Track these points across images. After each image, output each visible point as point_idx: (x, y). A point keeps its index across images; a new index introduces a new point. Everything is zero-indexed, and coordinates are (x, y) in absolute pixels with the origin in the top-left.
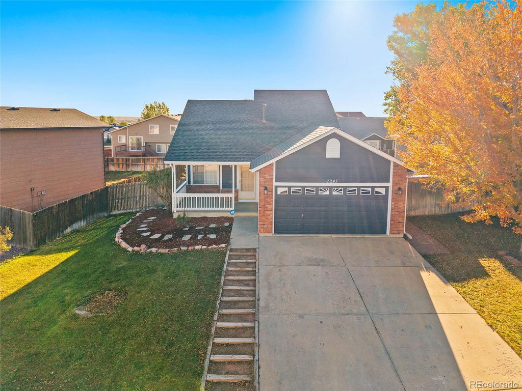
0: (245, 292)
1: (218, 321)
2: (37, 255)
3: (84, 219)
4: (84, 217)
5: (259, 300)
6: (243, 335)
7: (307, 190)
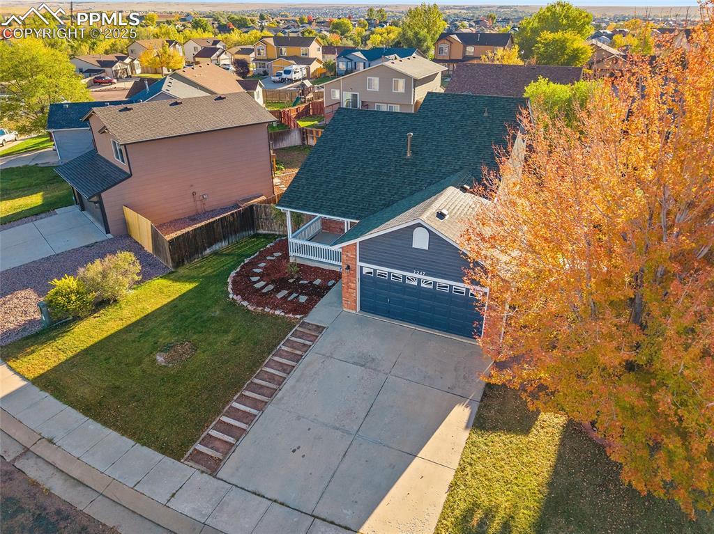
1: (235, 401)
2: (170, 279)
3: (225, 239)
4: (225, 238)
5: (280, 390)
6: (244, 421)
7: (393, 276)
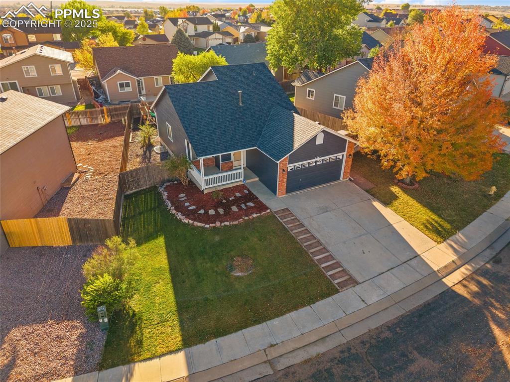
0: (309, 238)
1: (314, 257)
5: (319, 240)
6: (330, 260)
7: (304, 165)
